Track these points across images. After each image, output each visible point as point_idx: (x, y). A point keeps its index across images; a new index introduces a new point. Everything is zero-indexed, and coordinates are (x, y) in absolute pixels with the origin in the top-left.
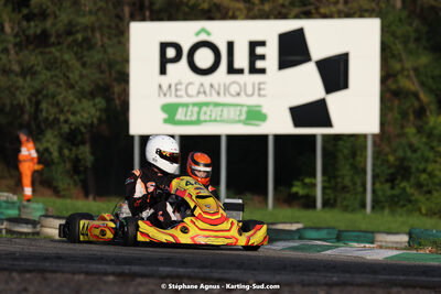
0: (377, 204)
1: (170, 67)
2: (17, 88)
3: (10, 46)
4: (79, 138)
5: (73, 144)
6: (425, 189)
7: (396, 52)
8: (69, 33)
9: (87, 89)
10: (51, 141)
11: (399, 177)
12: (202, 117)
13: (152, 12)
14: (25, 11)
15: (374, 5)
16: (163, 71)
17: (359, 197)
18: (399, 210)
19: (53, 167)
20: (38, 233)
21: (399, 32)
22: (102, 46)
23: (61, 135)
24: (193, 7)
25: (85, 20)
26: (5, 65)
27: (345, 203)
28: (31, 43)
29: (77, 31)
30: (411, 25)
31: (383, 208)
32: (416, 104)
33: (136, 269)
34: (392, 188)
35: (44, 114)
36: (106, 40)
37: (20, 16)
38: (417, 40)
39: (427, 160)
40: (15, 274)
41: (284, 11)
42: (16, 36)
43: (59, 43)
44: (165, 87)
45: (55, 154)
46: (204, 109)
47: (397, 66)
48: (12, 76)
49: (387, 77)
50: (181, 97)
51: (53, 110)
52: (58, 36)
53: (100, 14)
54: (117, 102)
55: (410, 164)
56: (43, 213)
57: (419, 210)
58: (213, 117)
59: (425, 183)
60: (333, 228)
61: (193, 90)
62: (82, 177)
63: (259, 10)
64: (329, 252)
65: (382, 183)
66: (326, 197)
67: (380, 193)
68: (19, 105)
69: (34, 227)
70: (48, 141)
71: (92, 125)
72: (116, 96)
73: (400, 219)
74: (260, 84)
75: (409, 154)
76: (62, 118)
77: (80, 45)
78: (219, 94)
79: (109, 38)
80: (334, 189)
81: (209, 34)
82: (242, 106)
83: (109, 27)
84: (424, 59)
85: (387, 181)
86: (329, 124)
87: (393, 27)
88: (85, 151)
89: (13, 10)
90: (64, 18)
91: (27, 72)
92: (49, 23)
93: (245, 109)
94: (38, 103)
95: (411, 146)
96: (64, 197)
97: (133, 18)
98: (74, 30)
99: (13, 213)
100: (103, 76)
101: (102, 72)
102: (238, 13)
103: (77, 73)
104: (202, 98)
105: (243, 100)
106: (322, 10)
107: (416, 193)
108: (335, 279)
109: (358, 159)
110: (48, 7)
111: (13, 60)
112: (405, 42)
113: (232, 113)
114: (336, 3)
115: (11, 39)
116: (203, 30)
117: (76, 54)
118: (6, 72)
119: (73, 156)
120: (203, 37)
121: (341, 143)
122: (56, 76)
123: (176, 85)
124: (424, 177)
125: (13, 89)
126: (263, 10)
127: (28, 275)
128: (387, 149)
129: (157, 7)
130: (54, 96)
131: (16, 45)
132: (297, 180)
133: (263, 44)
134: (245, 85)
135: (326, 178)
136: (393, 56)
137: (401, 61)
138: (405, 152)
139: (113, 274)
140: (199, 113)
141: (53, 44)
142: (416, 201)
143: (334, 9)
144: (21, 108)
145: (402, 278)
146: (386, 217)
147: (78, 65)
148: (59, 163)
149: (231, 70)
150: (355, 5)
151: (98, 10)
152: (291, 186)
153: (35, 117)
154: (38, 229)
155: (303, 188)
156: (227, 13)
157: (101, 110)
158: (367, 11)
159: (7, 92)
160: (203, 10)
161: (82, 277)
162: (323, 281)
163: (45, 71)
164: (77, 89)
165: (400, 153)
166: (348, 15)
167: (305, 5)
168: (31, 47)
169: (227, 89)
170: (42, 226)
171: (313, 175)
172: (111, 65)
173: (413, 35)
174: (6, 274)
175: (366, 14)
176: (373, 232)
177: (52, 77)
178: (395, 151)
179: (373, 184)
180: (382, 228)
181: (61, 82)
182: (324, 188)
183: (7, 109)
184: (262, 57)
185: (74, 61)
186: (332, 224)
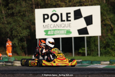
0: (101, 54)
1: (46, 20)
2: (6, 28)
3: (4, 17)
4: (23, 40)
5: (21, 42)
6: (114, 50)
7: (104, 14)
8: (19, 13)
9: (25, 27)
10: (16, 41)
11: (107, 47)
12: (55, 33)
13: (41, 6)
14: (8, 7)
15: (98, 2)
16: (44, 22)
17: (96, 52)
18: (107, 55)
19: (17, 48)
20: (13, 65)
21: (105, 9)
22: (28, 16)
23: (18, 39)
24: (51, 5)
25: (23, 9)
26: (3, 22)
27: (93, 54)
28: (10, 16)
29: (21, 12)
30: (108, 7)
31: (103, 55)
32: (110, 28)
33: (38, 72)
34: (105, 50)
35: (14, 34)
36: (29, 14)
37: (6, 9)
38: (110, 11)
39: (114, 42)
40: (6, 75)
41: (75, 4)
42: (5, 14)
43: (17, 15)
44: (45, 26)
45: (17, 44)
46: (55, 31)
47: (105, 18)
48: (5, 25)
49: (102, 21)
50: (49, 28)
51: (16, 33)
52: (17, 14)
53: (27, 7)
54: (33, 30)
55: (109, 43)
56: (14, 60)
57: (112, 55)
58: (58, 33)
59: (113, 48)
60: (90, 61)
61: (52, 26)
62: (24, 50)
63: (69, 5)
64: (88, 66)
65: (102, 49)
66: (88, 53)
67: (102, 51)
68: (7, 32)
69: (12, 63)
70: (15, 41)
71: (26, 36)
72: (32, 29)
73: (107, 58)
74: (69, 24)
75: (109, 41)
76: (18, 35)
77: (22, 16)
78: (59, 27)
79: (30, 14)
80: (90, 51)
81: (56, 11)
82: (65, 30)
83: (30, 11)
84: (112, 16)
85: (104, 48)
86: (88, 34)
87: (104, 8)
88: (25, 43)
89: (5, 7)
90: (18, 9)
91: (9, 23)
92: (14, 10)
93: (66, 31)
94: (12, 31)
95: (109, 38)
96: (20, 55)
97: (36, 8)
98: (20, 12)
99: (6, 60)
100: (29, 24)
101: (28, 22)
102: (63, 6)
103: (22, 23)
104: (54, 28)
105: (65, 28)
106: (85, 4)
107: (111, 51)
108: (90, 73)
109: (96, 42)
110: (13, 6)
111: (5, 20)
112: (107, 12)
113: (63, 32)
114: (89, 2)
115: (4, 15)
116: (54, 10)
117: (21, 18)
118: (3, 23)
119: (22, 45)
120: (54, 12)
121: (91, 38)
122: (16, 24)
123: (48, 25)
124: (113, 47)
125: (5, 28)
126: (70, 5)
127: (9, 75)
128: (103, 40)
129: (42, 5)
130: (16, 29)
131: (5, 16)
132: (80, 49)
133: (70, 13)
134: (66, 24)
135: (88, 48)
136: (104, 15)
137: (106, 16)
138: (108, 40)
139: (32, 74)
140: (54, 32)
141: (15, 16)
142: (111, 53)
143: (88, 3)
144: (8, 33)
145: (107, 72)
146: (104, 57)
147: (22, 21)
148: (18, 47)
149: (62, 21)
150: (93, 2)
151: (26, 6)
152: (79, 50)
153: (11, 35)
154: (13, 64)
155: (82, 51)
156: (60, 6)
157: (28, 32)
158: (96, 4)
159: (4, 29)
160: (54, 5)
161: (23, 75)
162: (87, 73)
163: (13, 23)
164: (22, 27)
165: (107, 41)
166: (92, 5)
167: (80, 3)
168: (9, 17)
169: (61, 26)
170: (14, 63)
171: (84, 47)
172: (31, 21)
173: (109, 10)
174: (4, 75)
175: (96, 5)
176: (100, 61)
177: (15, 24)
178: (106, 40)
179: (100, 49)
180: (103, 60)
181: (18, 25)
182: (87, 51)
183: (4, 33)
184: (70, 17)
185: (21, 20)
186: (90, 60)
